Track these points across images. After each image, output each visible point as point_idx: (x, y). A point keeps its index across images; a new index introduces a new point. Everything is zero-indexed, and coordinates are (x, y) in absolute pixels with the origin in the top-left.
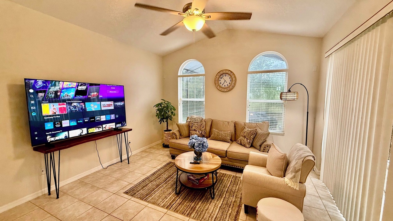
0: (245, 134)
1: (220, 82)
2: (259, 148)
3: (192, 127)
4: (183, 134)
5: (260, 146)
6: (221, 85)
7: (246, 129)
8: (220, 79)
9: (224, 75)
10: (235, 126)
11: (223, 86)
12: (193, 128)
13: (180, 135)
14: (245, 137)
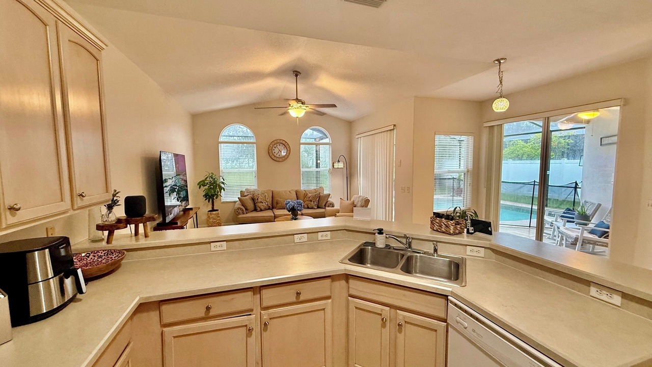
0: (310, 198)
1: (274, 151)
2: (324, 207)
3: (257, 200)
4: (249, 208)
5: (325, 205)
6: (275, 154)
7: (310, 195)
8: (274, 148)
9: (278, 144)
10: (296, 194)
11: (278, 156)
12: (259, 200)
13: (246, 209)
14: (311, 201)
